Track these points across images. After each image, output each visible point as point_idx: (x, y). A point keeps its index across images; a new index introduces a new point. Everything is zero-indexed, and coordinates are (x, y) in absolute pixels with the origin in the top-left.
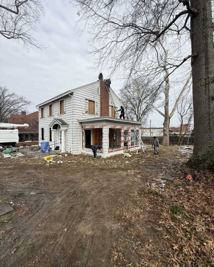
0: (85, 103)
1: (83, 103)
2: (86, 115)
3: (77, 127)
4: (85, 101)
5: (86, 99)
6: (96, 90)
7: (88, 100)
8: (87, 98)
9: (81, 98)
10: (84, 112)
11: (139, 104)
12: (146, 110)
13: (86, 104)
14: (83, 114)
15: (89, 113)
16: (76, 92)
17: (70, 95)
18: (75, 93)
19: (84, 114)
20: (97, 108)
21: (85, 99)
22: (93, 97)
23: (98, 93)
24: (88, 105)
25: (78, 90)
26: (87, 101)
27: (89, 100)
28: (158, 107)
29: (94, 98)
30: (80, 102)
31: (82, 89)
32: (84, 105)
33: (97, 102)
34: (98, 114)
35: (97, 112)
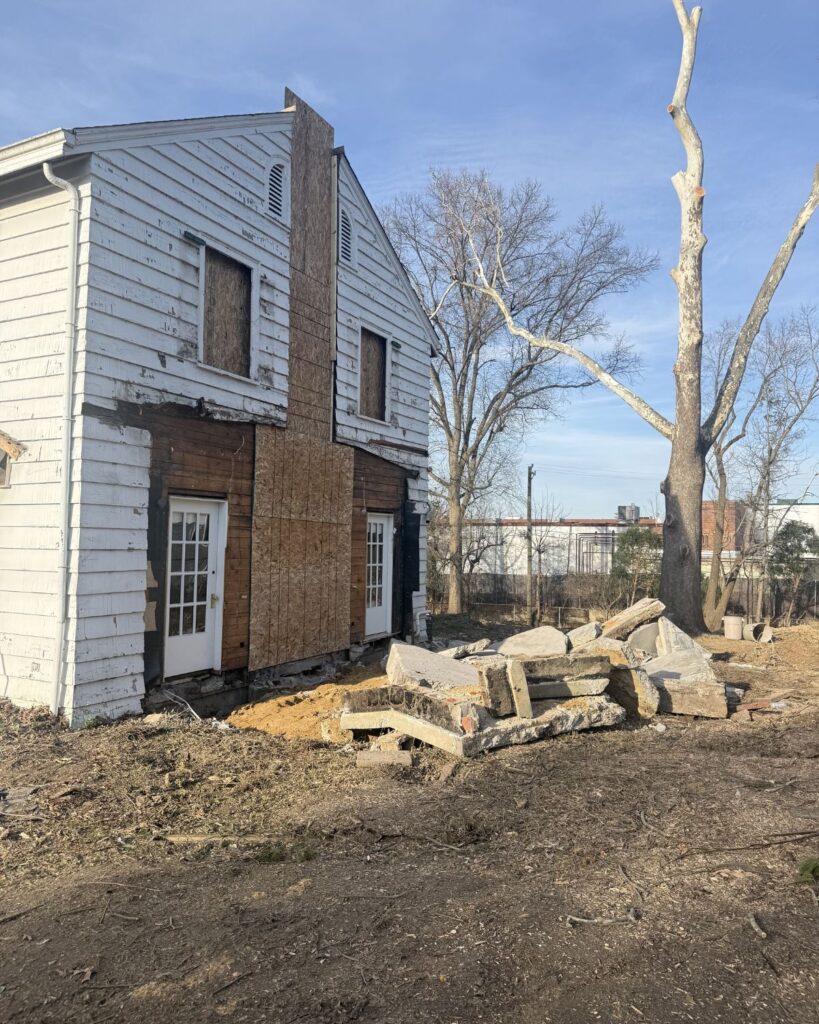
0: (177, 270)
1: (164, 264)
2: (186, 369)
3: (107, 468)
4: (179, 249)
5: (191, 240)
6: (265, 177)
7: (203, 250)
8: (199, 226)
9: (153, 217)
10: (172, 347)
11: (467, 360)
12: (510, 397)
13: (190, 278)
14: (162, 357)
15: (209, 359)
16: (116, 158)
17: (55, 172)
18: (104, 165)
19: (173, 365)
20: (267, 329)
21: (178, 230)
22: (238, 228)
23: (275, 206)
24: (202, 285)
25: (124, 145)
26: (199, 259)
27: (213, 254)
28: (581, 382)
29: (247, 237)
30: (141, 253)
31: (163, 150)
32: (175, 288)
33: (272, 278)
34: (277, 379)
35: (267, 361)
